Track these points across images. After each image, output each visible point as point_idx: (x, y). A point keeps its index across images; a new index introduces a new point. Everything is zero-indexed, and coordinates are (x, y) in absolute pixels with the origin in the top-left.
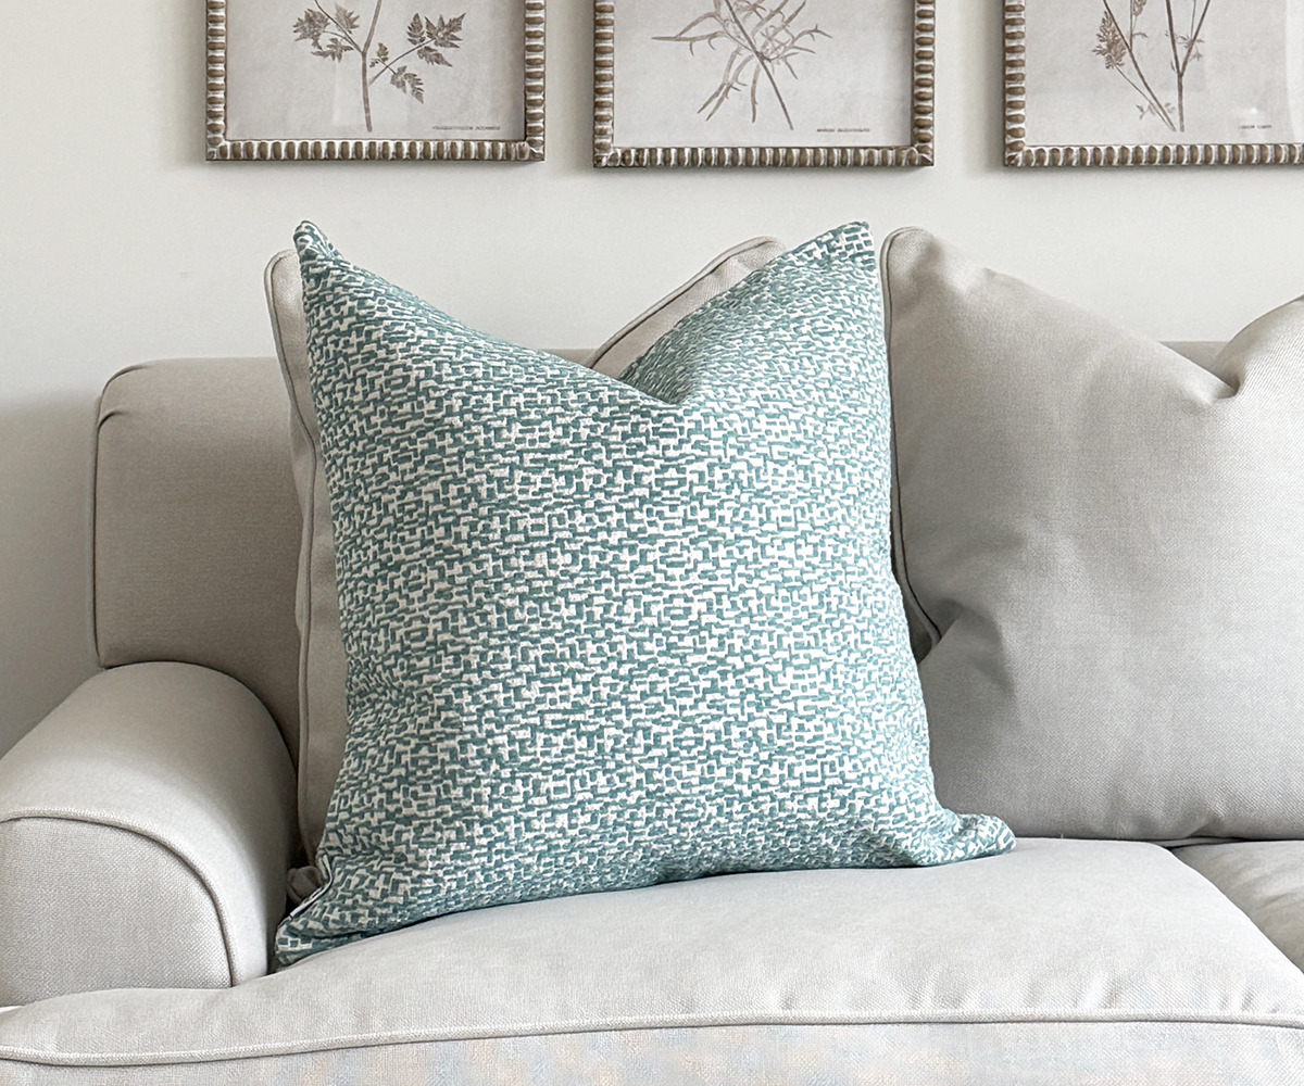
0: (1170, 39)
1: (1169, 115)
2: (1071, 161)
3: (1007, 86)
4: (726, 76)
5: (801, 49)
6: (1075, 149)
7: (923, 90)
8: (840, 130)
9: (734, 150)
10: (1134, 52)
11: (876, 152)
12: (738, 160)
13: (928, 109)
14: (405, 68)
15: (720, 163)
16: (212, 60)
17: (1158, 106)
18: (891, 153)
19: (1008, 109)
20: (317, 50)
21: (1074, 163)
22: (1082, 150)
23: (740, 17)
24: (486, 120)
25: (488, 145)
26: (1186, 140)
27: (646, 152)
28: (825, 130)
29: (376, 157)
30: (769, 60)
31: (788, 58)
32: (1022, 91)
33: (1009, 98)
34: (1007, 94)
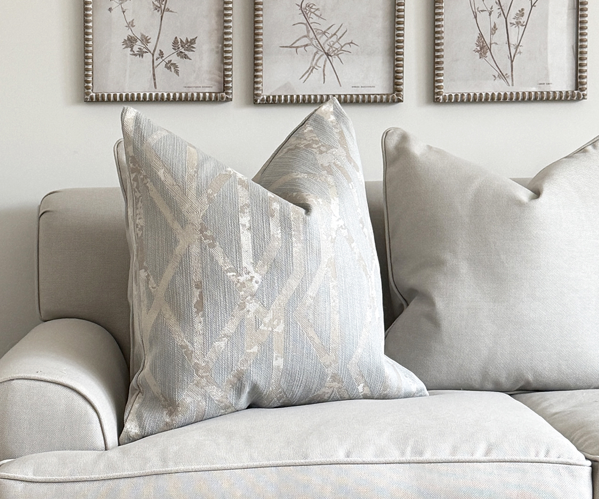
0: (507, 45)
1: (507, 79)
2: (464, 100)
3: (436, 67)
4: (311, 63)
5: (345, 51)
6: (466, 94)
7: (399, 69)
8: (362, 87)
9: (316, 96)
10: (492, 51)
11: (378, 96)
12: (317, 100)
13: (401, 77)
14: (171, 61)
15: (309, 102)
16: (87, 58)
17: (502, 76)
18: (384, 97)
19: (436, 77)
20: (132, 53)
22: (469, 94)
23: (318, 37)
24: (206, 84)
25: (207, 94)
26: (514, 89)
27: (277, 97)
28: (355, 87)
29: (159, 100)
30: (331, 56)
31: (339, 55)
32: (442, 69)
33: (437, 72)
34: (436, 71)
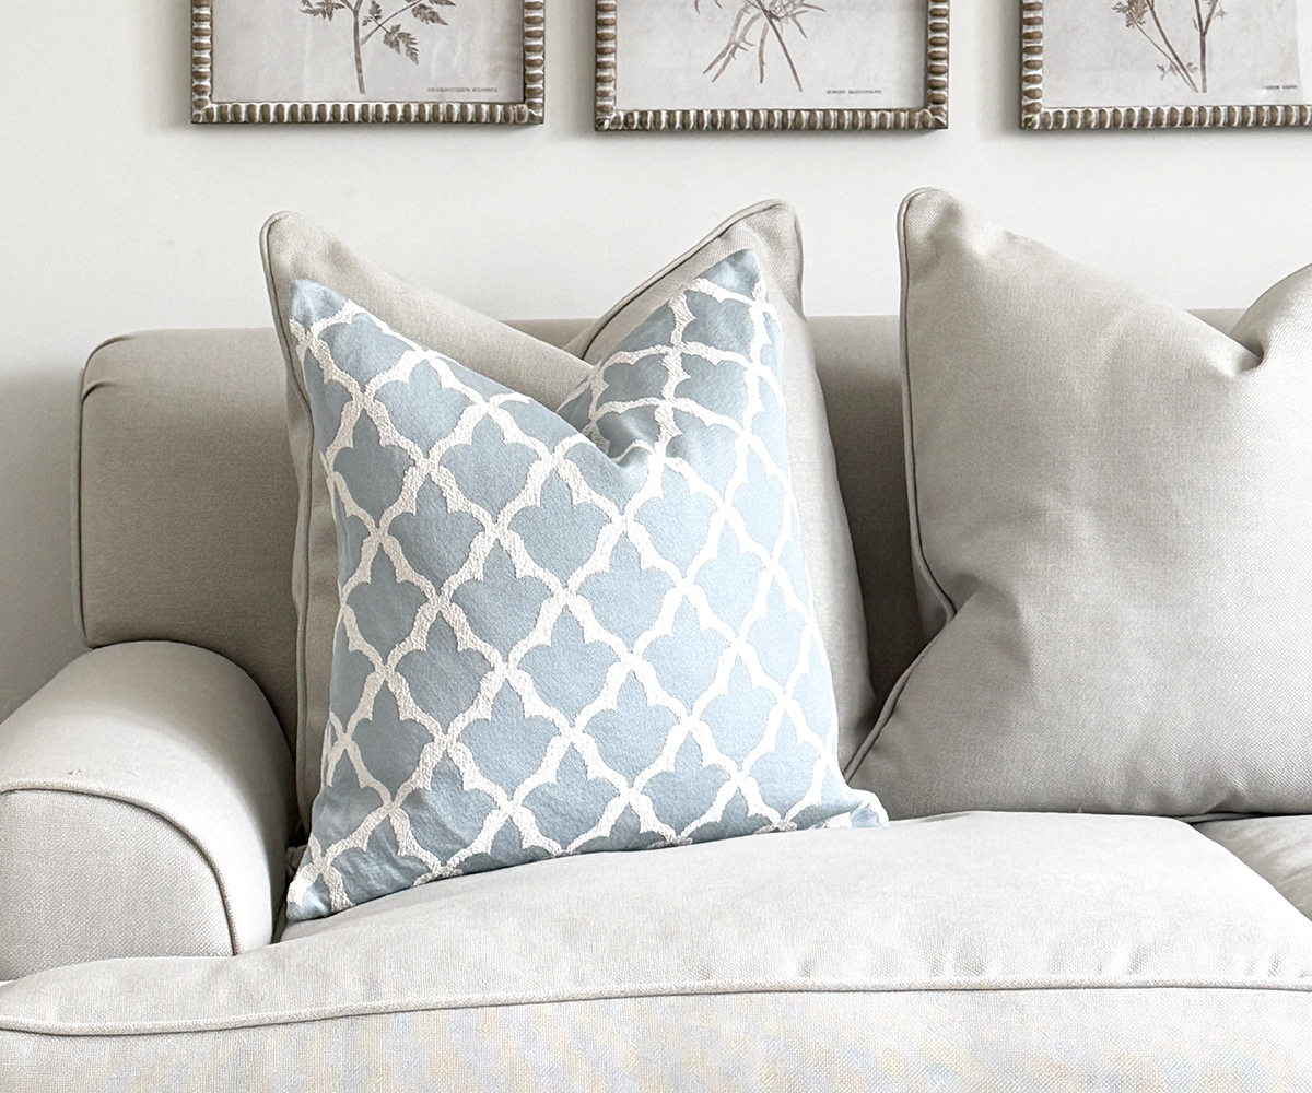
1: (1190, 74)
2: (1090, 123)
3: (1024, 45)
4: (732, 36)
5: (812, 7)
6: (1094, 111)
7: (937, 49)
8: (851, 92)
9: (742, 113)
10: (1155, 9)
11: (888, 114)
12: (745, 124)
13: (943, 69)
14: (399, 27)
15: (727, 127)
16: (197, 18)
17: (1179, 66)
18: (903, 114)
19: (1025, 68)
20: (306, 7)
21: (1093, 125)
22: (1101, 112)
24: (486, 83)
25: (485, 108)
26: (1208, 100)
27: (650, 114)
28: (835, 92)
29: (369, 120)
30: (778, 18)
31: (798, 17)
32: (1039, 50)
33: (1026, 58)
34: (1024, 55)
